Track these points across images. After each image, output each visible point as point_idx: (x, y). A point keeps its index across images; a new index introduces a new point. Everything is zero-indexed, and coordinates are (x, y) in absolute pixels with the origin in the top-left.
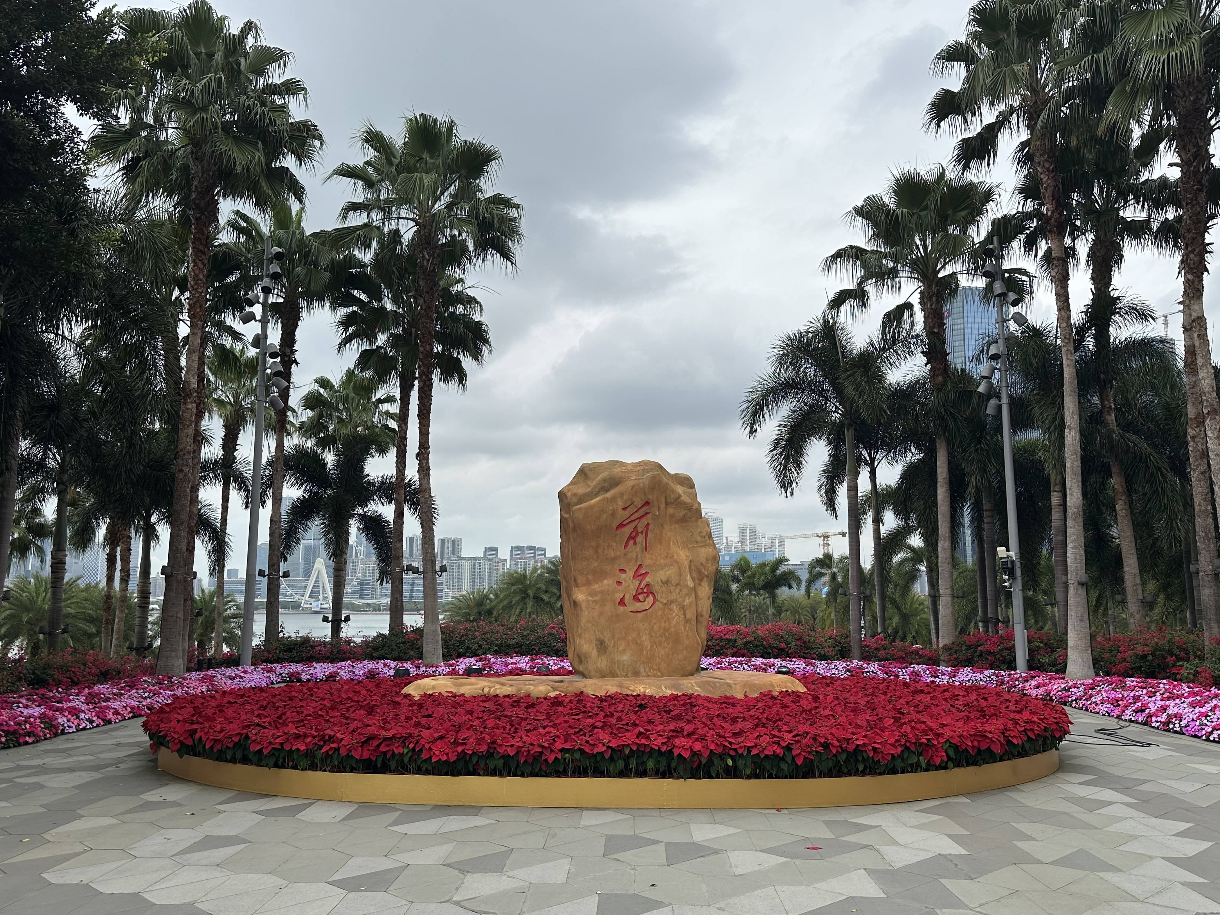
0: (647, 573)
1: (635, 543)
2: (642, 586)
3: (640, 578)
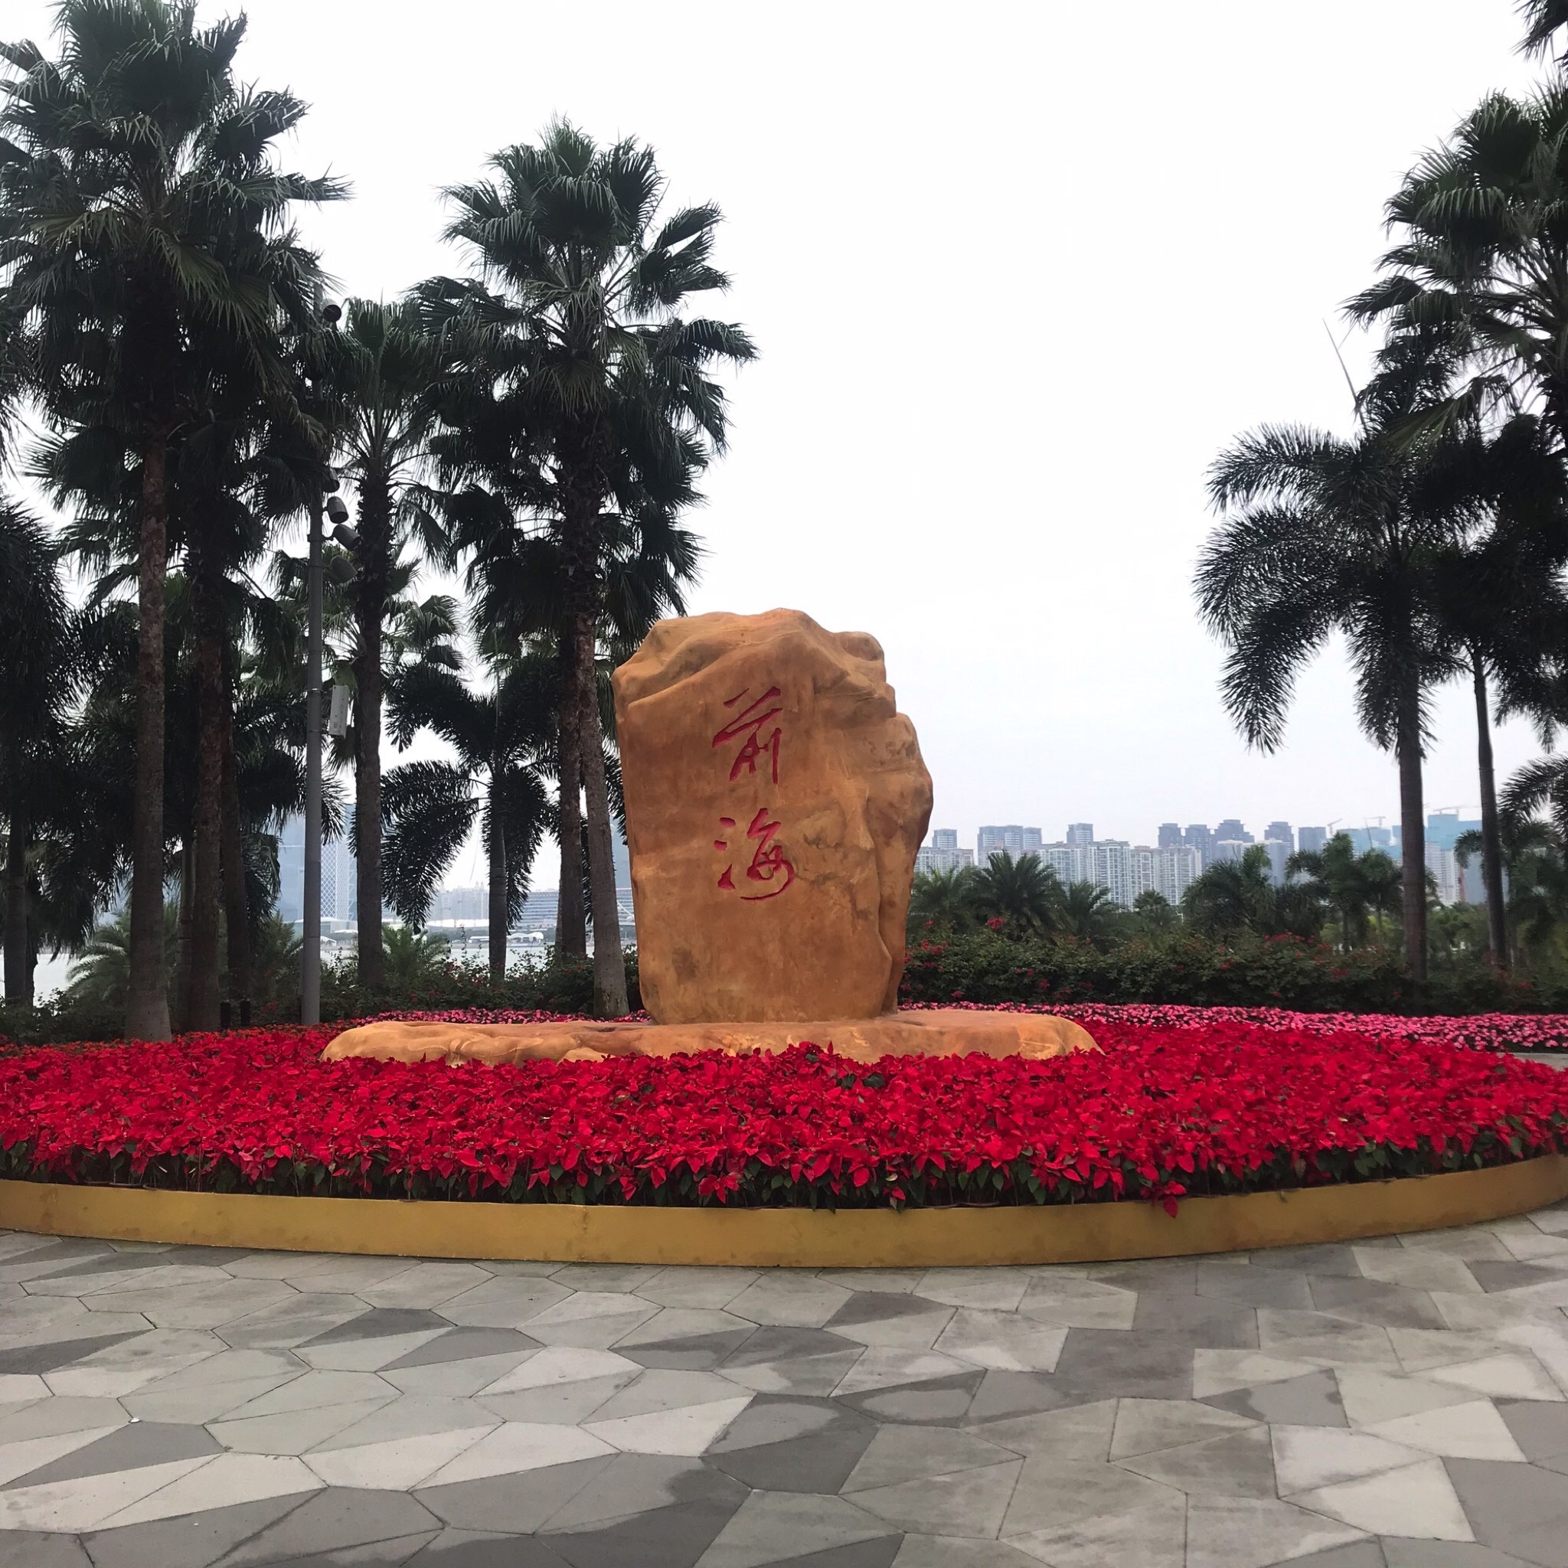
0: (775, 823)
1: (752, 768)
2: (766, 848)
3: (764, 833)
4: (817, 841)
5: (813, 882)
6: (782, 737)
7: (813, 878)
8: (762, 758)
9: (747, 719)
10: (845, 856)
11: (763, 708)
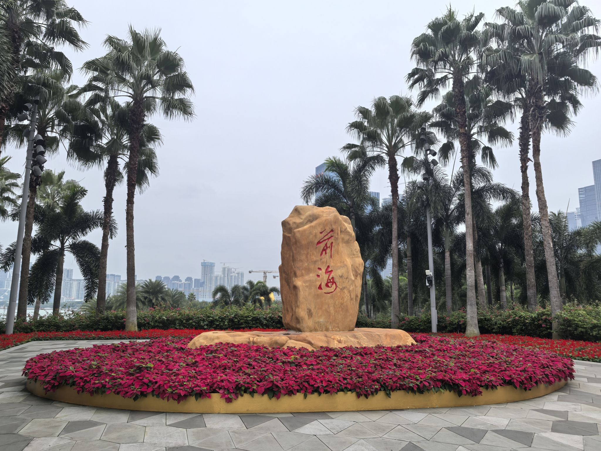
0: (332, 271)
1: (326, 253)
2: (330, 278)
3: (329, 273)
4: (341, 277)
5: (341, 289)
6: (333, 244)
7: (341, 288)
8: (328, 251)
9: (325, 238)
10: (348, 281)
11: (329, 235)
